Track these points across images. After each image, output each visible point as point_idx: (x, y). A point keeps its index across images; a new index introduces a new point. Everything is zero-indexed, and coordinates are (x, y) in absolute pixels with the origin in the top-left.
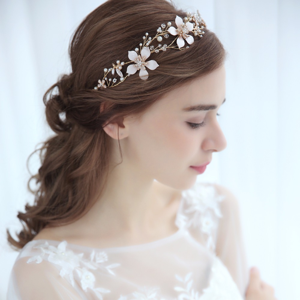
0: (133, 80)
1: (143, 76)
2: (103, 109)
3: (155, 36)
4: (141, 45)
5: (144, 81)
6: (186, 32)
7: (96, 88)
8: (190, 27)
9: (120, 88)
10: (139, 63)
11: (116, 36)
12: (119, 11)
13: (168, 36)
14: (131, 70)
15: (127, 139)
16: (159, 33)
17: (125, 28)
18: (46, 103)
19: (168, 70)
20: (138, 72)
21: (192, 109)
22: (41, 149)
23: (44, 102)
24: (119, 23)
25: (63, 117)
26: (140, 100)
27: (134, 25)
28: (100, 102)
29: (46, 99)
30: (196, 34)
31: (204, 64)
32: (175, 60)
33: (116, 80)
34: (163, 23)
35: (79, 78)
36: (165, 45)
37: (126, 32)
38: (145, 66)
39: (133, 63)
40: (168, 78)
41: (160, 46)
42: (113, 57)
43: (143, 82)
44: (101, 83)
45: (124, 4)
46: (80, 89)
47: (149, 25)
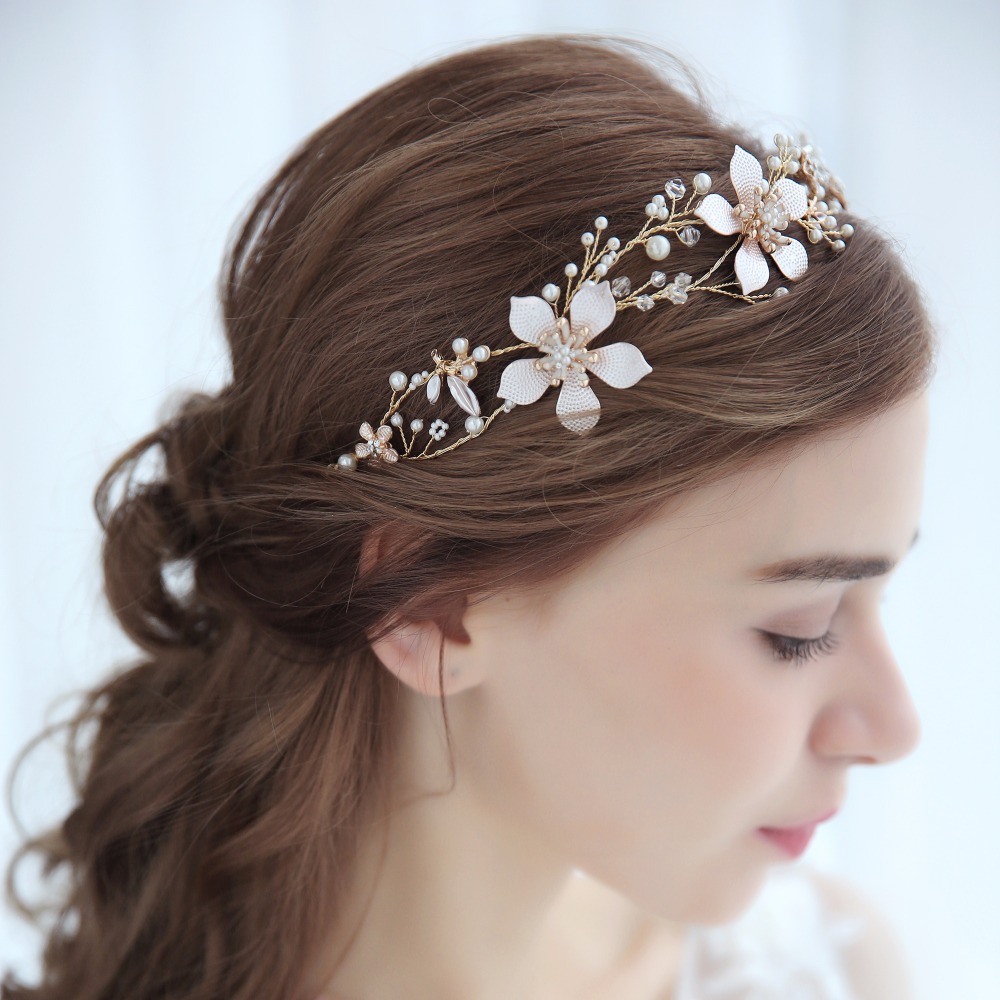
0: (526, 428)
1: (573, 416)
2: (375, 560)
3: (634, 233)
4: (571, 269)
5: (576, 437)
6: (776, 223)
7: (345, 461)
8: (794, 201)
9: (464, 465)
10: (562, 356)
11: (452, 227)
12: (468, 113)
13: (695, 236)
14: (519, 386)
15: (475, 697)
16: (657, 222)
17: (497, 192)
18: (107, 519)
19: (695, 390)
20: (552, 393)
21: (792, 571)
22: (75, 725)
23: (99, 515)
24: (468, 168)
25: (178, 579)
26: (557, 522)
27: (536, 183)
28: (365, 526)
29: (106, 499)
30: (817, 235)
31: (853, 372)
32: (726, 348)
33: (445, 426)
34: (670, 177)
35: (269, 411)
36: (682, 274)
37: (503, 209)
38: (588, 372)
39: (534, 353)
40: (691, 429)
41: (658, 277)
42: (434, 320)
43: (572, 443)
44: (374, 441)
45: (488, 87)
46: (268, 459)
47: (609, 184)
